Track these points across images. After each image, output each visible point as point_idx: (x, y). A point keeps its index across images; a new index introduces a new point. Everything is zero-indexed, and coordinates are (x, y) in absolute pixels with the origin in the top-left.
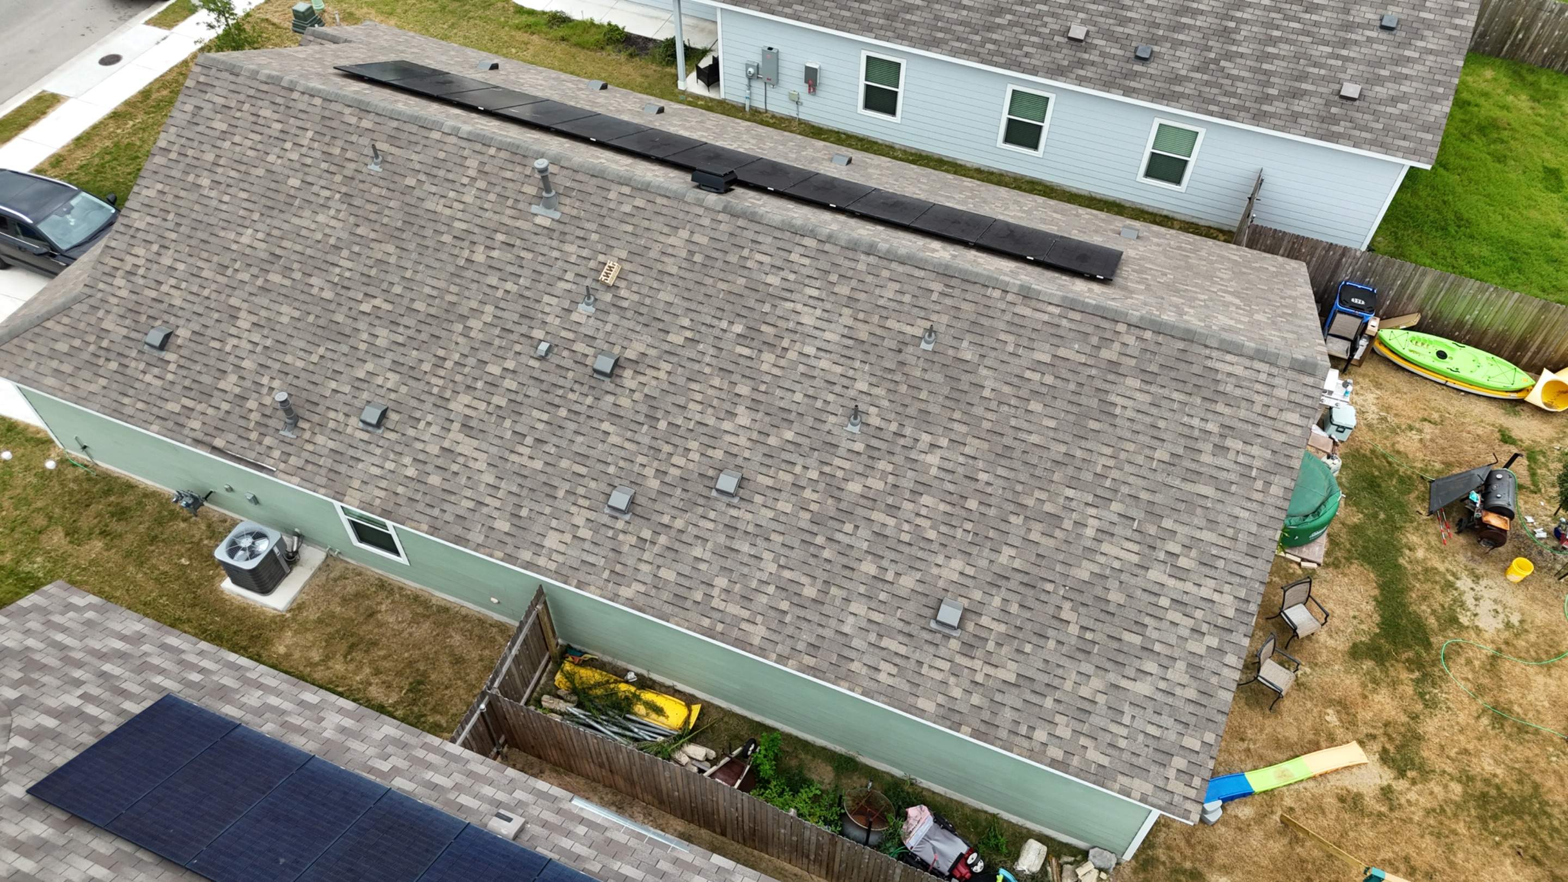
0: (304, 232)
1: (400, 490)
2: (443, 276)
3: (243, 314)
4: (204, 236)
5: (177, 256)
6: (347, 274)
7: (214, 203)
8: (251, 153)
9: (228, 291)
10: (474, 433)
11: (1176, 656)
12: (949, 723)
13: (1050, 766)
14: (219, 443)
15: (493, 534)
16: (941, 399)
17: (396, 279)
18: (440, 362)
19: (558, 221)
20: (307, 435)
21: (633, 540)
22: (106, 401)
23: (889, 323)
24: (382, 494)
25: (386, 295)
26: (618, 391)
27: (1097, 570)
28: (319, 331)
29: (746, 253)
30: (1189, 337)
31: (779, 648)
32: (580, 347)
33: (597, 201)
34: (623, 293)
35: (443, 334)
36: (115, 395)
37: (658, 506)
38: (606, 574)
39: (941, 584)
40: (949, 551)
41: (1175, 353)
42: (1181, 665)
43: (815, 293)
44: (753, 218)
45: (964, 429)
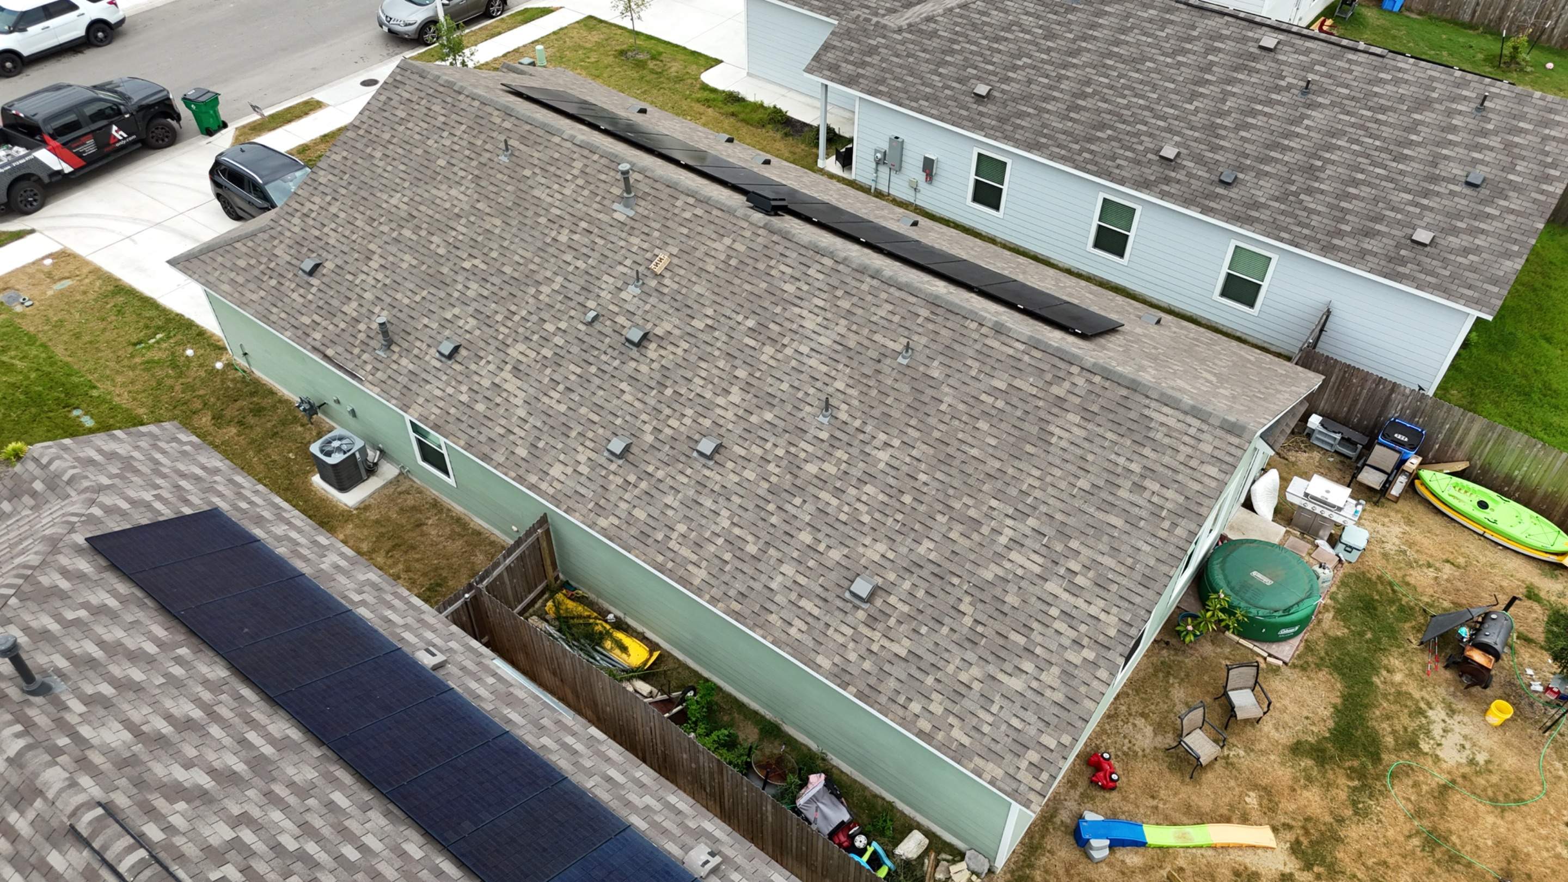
0: (438, 201)
1: (452, 411)
2: (532, 248)
3: (376, 257)
4: (365, 194)
5: (342, 207)
6: (461, 237)
7: (380, 171)
8: (417, 137)
9: (370, 238)
10: (521, 375)
11: (1053, 661)
12: (839, 681)
13: (917, 735)
14: (330, 352)
15: (512, 458)
16: (903, 406)
17: (495, 246)
18: (510, 316)
19: (632, 218)
20: (395, 357)
21: (620, 481)
22: (260, 308)
23: (877, 337)
24: (438, 411)
25: (484, 258)
26: (642, 359)
27: (1001, 573)
28: (427, 278)
29: (773, 263)
30: (1134, 386)
31: (714, 591)
32: (621, 320)
33: (666, 207)
34: (667, 281)
35: (519, 294)
36: (267, 305)
37: (647, 457)
38: (591, 506)
39: (863, 561)
40: (878, 535)
41: (1118, 399)
42: (1055, 670)
43: (821, 303)
44: (786, 236)
45: (917, 434)
